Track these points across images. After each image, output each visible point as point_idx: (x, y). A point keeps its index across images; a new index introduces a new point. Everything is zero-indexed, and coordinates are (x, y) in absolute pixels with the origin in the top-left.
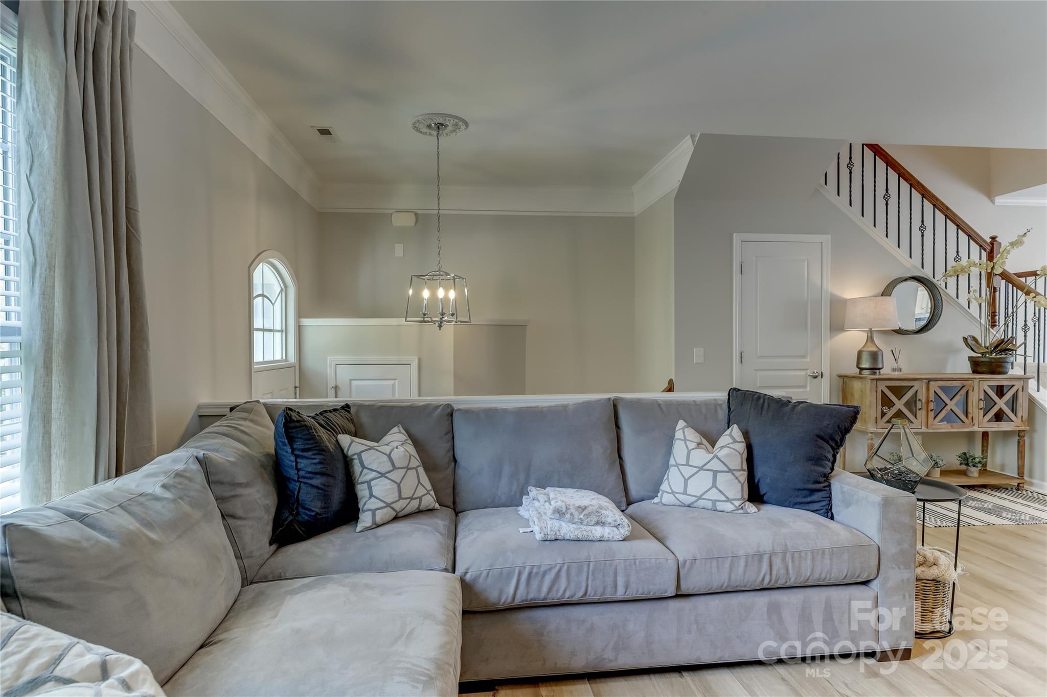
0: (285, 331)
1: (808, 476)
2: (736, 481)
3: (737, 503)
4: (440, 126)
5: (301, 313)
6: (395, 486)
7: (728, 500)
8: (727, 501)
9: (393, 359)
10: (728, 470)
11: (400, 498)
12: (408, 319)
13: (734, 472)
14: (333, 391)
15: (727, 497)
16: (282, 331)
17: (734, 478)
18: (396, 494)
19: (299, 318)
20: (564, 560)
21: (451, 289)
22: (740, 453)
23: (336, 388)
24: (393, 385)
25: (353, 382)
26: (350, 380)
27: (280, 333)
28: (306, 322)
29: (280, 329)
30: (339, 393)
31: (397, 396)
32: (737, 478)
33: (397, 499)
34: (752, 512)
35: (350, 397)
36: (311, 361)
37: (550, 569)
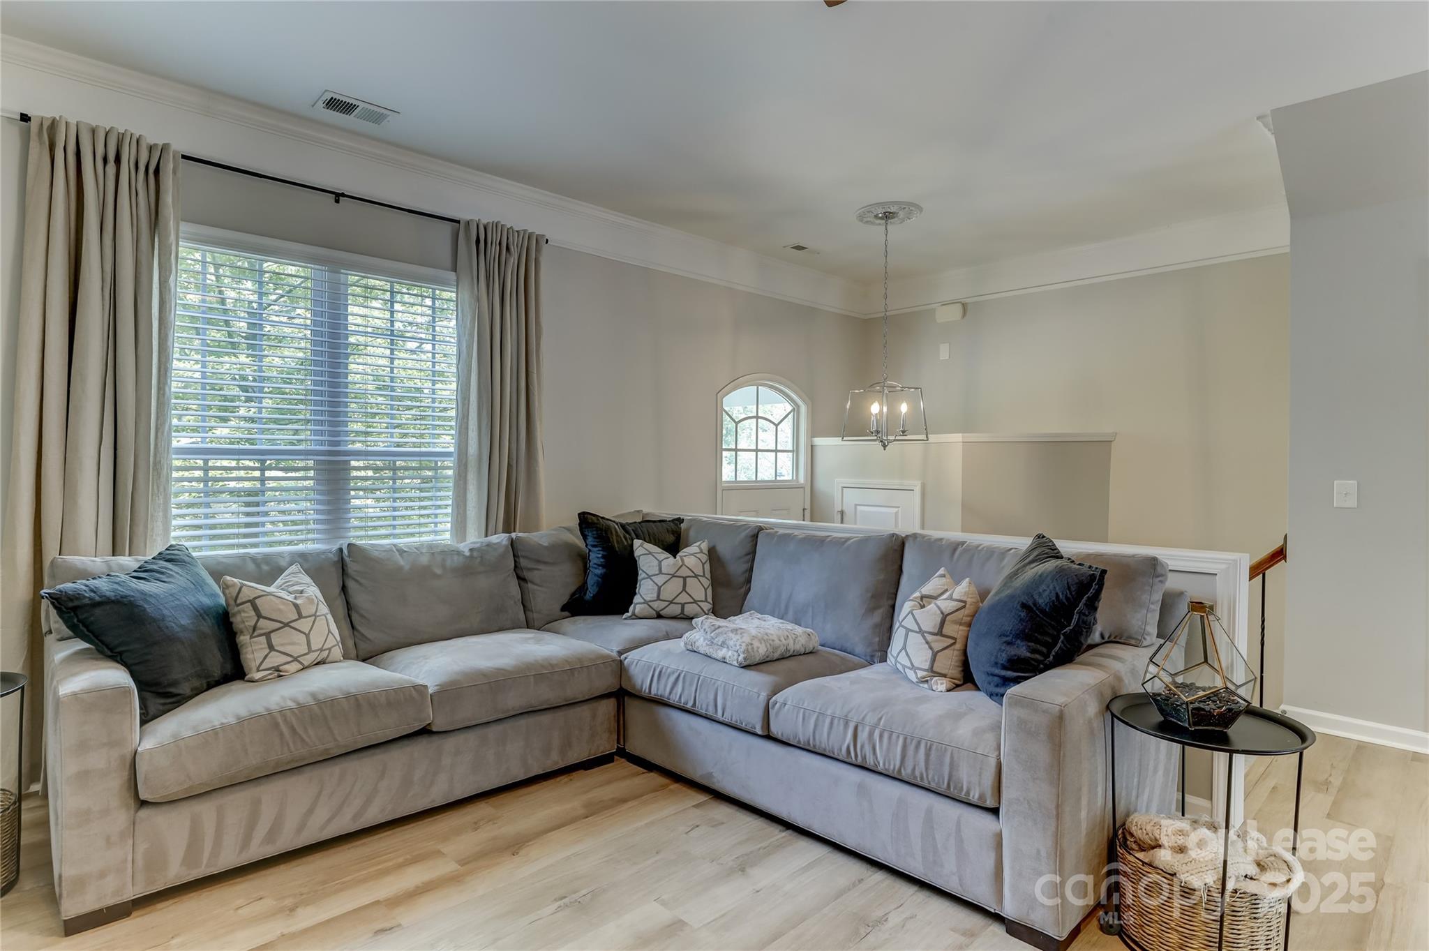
0: (795, 451)
1: (996, 657)
2: (927, 646)
3: (920, 674)
4: (888, 216)
5: (814, 432)
6: (656, 588)
7: (913, 667)
8: (911, 669)
9: (895, 483)
10: (918, 630)
11: (658, 598)
12: (845, 438)
13: (925, 634)
14: (839, 516)
15: (912, 664)
16: (793, 451)
17: (924, 641)
18: (655, 595)
19: (812, 437)
20: (684, 668)
21: (902, 402)
22: (942, 613)
23: (842, 513)
24: (897, 513)
25: (858, 507)
26: (856, 505)
27: (792, 454)
28: (819, 441)
29: (791, 449)
30: (845, 519)
31: (900, 527)
32: (927, 643)
33: (655, 599)
34: (939, 690)
35: (855, 524)
36: (821, 484)
37: (673, 673)
